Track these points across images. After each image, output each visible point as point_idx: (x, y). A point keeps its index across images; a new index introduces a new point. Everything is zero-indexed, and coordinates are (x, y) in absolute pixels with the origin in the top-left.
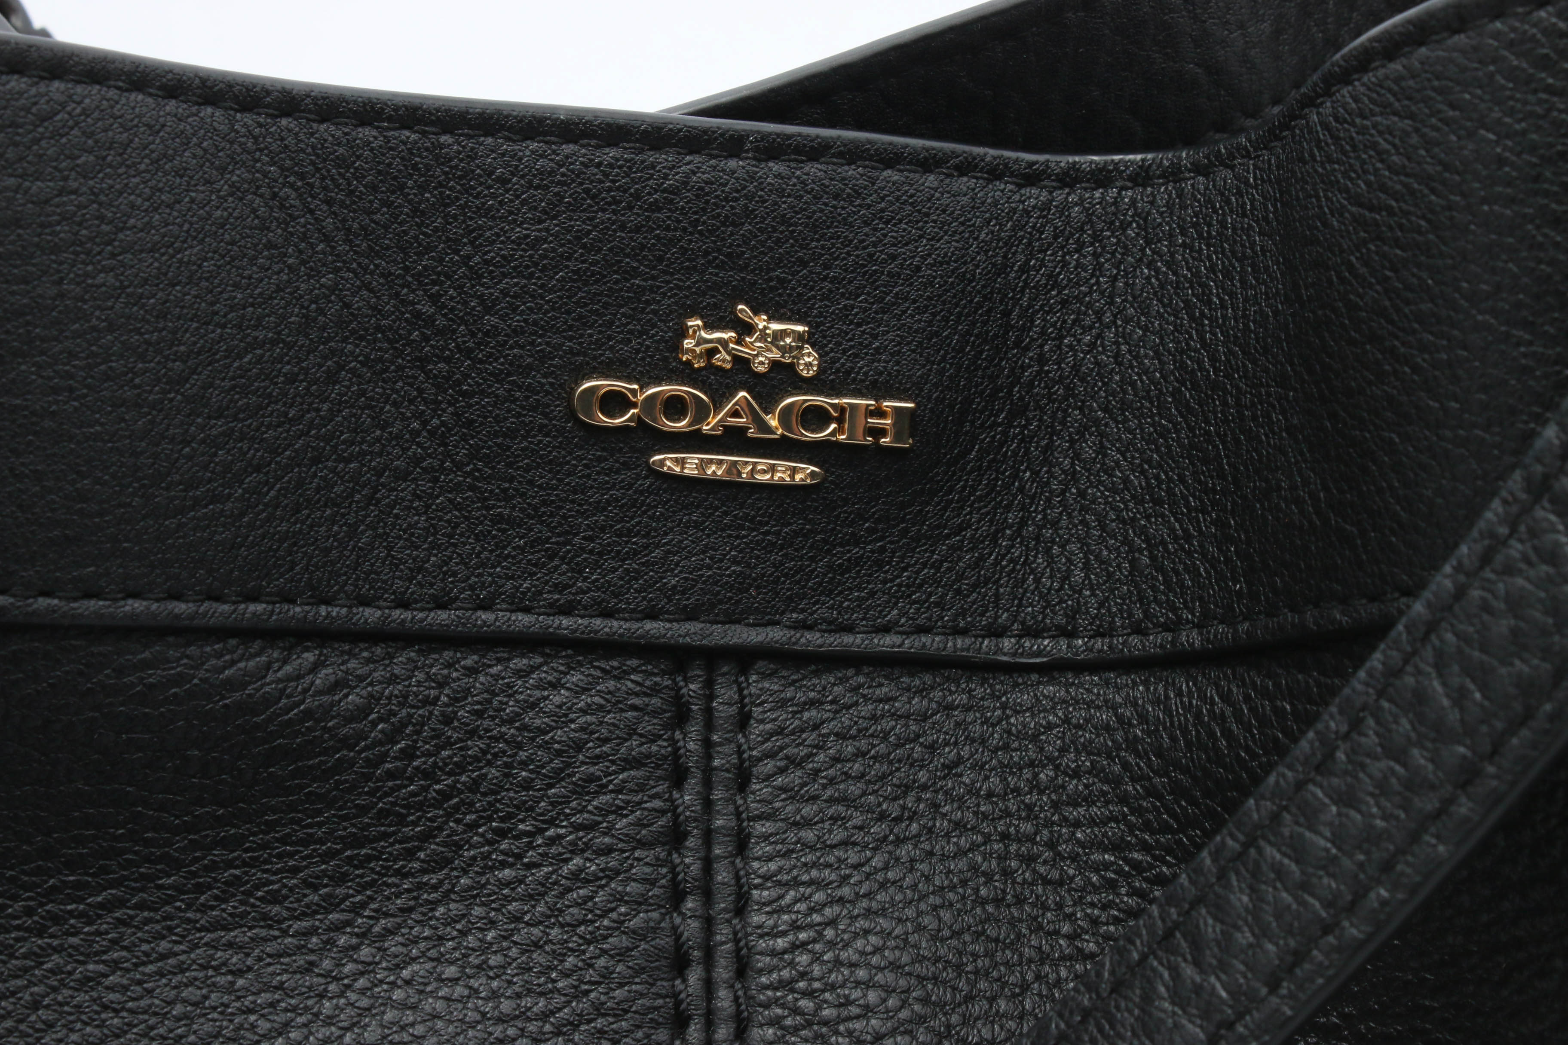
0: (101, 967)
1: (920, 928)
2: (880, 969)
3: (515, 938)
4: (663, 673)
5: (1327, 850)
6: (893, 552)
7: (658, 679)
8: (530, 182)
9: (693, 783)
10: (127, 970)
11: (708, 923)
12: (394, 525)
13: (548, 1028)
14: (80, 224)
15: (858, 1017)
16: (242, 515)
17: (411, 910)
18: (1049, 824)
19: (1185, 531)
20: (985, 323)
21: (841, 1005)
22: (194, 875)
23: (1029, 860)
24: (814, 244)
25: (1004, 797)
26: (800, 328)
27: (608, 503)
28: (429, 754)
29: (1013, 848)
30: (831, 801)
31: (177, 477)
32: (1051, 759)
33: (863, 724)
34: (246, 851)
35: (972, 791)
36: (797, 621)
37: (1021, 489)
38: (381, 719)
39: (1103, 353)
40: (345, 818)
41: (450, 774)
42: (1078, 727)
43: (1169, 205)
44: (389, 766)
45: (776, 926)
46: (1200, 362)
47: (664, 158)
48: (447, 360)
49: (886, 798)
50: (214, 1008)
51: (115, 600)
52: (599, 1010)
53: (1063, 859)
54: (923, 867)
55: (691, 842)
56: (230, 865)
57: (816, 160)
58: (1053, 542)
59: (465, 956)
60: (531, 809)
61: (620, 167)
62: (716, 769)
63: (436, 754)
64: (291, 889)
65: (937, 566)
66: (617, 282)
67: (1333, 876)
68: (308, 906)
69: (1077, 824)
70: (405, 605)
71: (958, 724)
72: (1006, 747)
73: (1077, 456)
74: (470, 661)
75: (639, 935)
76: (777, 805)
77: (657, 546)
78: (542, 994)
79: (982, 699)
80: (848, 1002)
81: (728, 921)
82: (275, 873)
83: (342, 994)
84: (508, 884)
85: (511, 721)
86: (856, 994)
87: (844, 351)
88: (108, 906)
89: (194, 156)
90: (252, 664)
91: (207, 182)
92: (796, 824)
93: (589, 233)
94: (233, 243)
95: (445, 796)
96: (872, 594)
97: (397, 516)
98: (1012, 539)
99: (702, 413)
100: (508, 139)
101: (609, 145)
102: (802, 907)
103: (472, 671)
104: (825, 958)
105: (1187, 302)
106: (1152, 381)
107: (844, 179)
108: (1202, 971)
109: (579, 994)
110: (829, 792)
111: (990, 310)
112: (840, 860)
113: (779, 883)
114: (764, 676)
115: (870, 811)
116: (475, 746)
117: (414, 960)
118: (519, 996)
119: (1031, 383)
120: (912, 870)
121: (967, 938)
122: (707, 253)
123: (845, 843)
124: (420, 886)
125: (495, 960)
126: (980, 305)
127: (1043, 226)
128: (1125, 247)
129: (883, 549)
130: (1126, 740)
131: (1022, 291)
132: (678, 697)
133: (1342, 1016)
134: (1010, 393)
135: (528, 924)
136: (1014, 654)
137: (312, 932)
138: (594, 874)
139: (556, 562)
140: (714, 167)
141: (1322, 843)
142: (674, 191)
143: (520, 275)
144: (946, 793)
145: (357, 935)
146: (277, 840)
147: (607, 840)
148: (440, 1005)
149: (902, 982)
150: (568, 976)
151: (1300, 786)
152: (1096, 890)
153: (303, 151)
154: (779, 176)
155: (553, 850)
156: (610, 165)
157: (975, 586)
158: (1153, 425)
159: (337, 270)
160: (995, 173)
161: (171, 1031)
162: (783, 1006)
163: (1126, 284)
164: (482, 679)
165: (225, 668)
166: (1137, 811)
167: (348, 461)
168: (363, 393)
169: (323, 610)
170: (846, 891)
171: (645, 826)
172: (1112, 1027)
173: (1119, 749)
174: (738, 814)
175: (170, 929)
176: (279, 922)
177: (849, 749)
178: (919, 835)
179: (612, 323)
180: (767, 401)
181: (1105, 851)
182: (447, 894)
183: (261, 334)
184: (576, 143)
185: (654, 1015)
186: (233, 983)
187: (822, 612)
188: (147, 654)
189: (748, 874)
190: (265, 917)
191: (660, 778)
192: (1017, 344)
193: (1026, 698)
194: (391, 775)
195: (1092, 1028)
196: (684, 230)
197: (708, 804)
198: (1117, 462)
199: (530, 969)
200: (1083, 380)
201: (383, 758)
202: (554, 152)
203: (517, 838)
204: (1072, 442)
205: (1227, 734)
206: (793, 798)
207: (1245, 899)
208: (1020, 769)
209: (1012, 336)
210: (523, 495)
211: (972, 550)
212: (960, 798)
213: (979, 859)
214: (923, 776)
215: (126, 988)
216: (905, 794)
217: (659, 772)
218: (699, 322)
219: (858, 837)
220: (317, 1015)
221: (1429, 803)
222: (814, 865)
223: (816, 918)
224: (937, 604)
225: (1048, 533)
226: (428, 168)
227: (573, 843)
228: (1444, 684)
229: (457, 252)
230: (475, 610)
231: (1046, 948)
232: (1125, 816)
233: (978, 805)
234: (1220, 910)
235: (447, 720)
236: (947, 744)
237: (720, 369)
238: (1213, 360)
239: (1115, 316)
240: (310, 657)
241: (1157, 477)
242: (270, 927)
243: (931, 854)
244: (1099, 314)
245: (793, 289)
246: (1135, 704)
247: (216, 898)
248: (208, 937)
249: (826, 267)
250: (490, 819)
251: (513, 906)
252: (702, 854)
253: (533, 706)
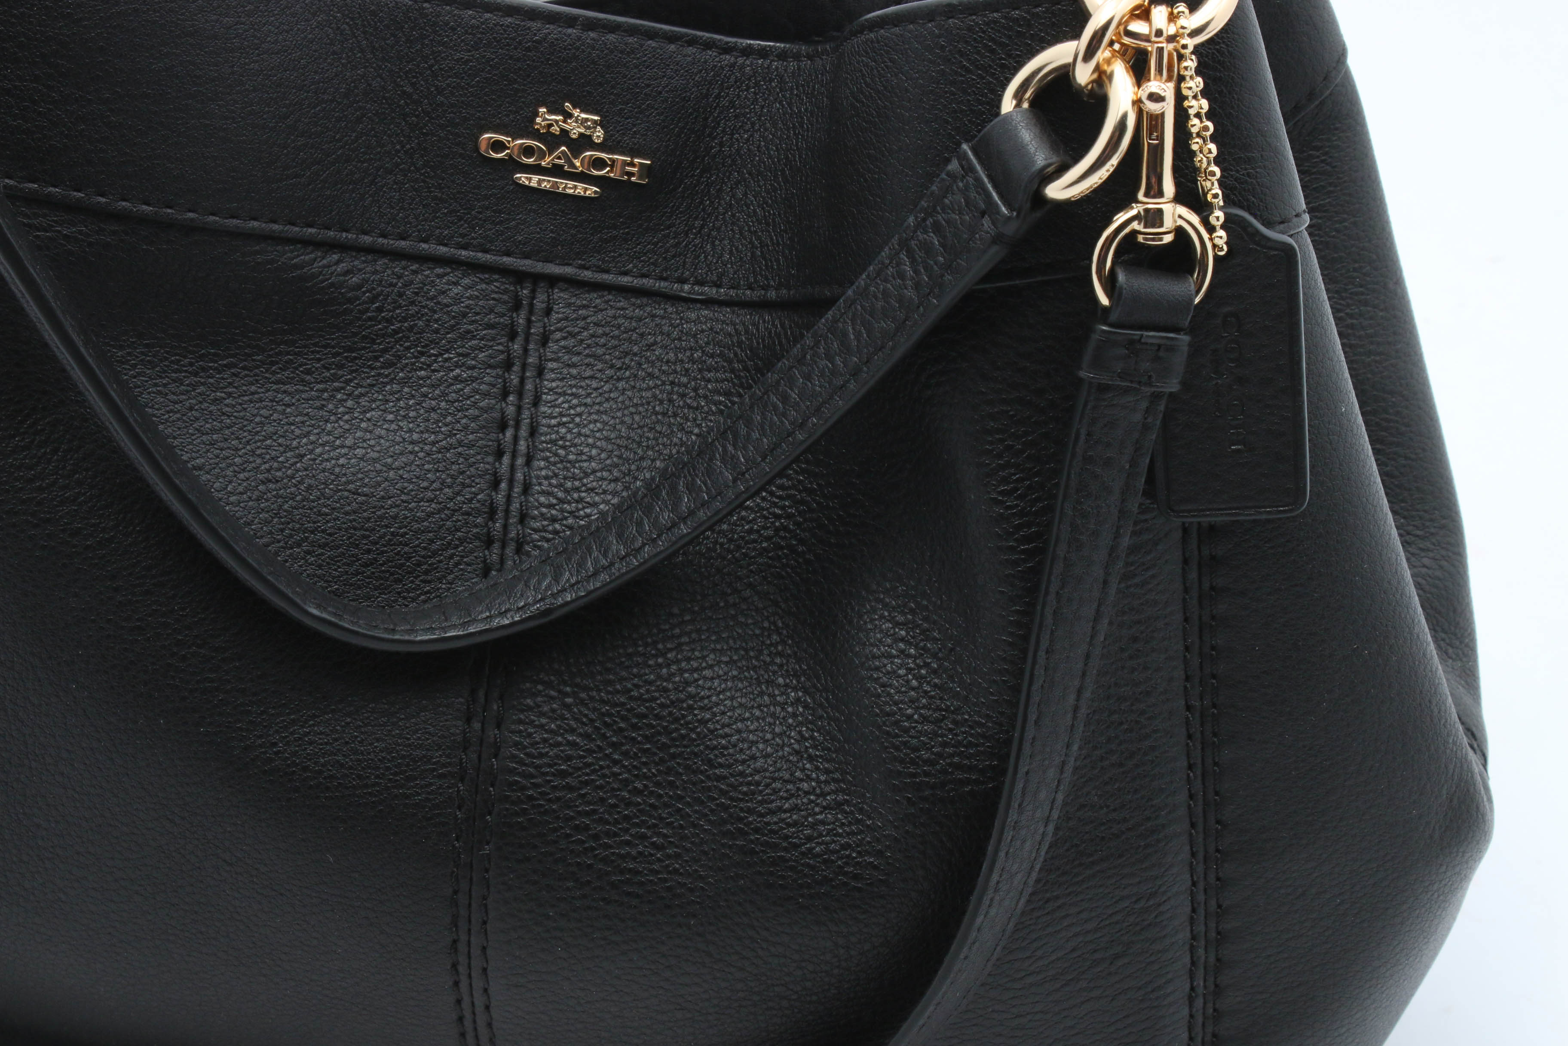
0: (223, 395)
1: (623, 422)
2: (600, 439)
3: (424, 405)
4: (510, 283)
5: (795, 399)
6: (634, 235)
7: (507, 286)
8: (466, 31)
9: (520, 340)
10: (235, 398)
11: (519, 409)
12: (383, 196)
13: (434, 449)
14: (244, 39)
15: (585, 461)
16: (309, 184)
17: (373, 385)
18: (695, 379)
19: (778, 241)
20: (693, 123)
21: (578, 454)
22: (271, 356)
23: (683, 396)
24: (607, 76)
25: (675, 363)
26: (596, 118)
27: (491, 195)
28: (389, 311)
29: (676, 389)
30: (587, 356)
31: (279, 164)
32: (701, 347)
33: (609, 319)
34: (297, 347)
35: (659, 359)
36: (581, 265)
37: (703, 210)
38: (368, 291)
39: (752, 144)
40: (346, 337)
41: (400, 321)
42: (717, 333)
43: (793, 73)
44: (369, 314)
45: (552, 413)
46: (794, 157)
47: (535, 25)
48: (417, 116)
49: (615, 357)
50: (275, 421)
51: (245, 220)
52: (460, 443)
53: (700, 397)
54: (629, 393)
55: (515, 368)
56: (288, 353)
57: (613, 33)
58: (716, 238)
59: (398, 410)
60: (438, 343)
61: (513, 28)
62: (532, 334)
63: (394, 311)
64: (317, 369)
65: (656, 244)
66: (505, 85)
67: (796, 411)
68: (324, 378)
69: (709, 381)
70: (384, 236)
71: (657, 325)
72: (680, 339)
73: (733, 196)
74: (414, 267)
75: (484, 410)
76: (560, 355)
77: (514, 220)
78: (433, 433)
79: (671, 313)
80: (582, 453)
81: (529, 409)
82: (309, 360)
83: (337, 422)
84: (422, 379)
85: (432, 299)
86: (586, 450)
87: (618, 131)
88: (229, 366)
89: (301, 8)
90: (307, 257)
91: (306, 20)
92: (568, 365)
93: (494, 59)
94: (315, 51)
95: (396, 332)
96: (620, 255)
97: (385, 192)
98: (696, 234)
99: (542, 156)
100: (457, 8)
101: (508, 16)
102: (566, 405)
103: (415, 272)
104: (574, 431)
105: (794, 125)
106: (773, 162)
107: (626, 44)
108: (735, 449)
109: (451, 435)
110: (587, 351)
111: (696, 117)
112: (588, 386)
113: (556, 393)
114: (562, 290)
115: (606, 363)
116: (413, 309)
117: (373, 409)
118: (422, 432)
119: (715, 155)
120: (623, 394)
121: (646, 429)
122: (552, 75)
123: (592, 377)
124: (379, 375)
125: (412, 414)
126: (691, 114)
127: (730, 75)
128: (770, 91)
129: (628, 233)
130: (738, 342)
131: (716, 107)
132: (517, 296)
133: (818, 484)
134: (703, 160)
135: (430, 399)
136: (689, 293)
137: (325, 390)
138: (465, 379)
139: (462, 222)
140: (560, 32)
141: (794, 395)
142: (539, 42)
143: (457, 77)
144: (646, 358)
145: (347, 395)
146: (312, 344)
147: (473, 362)
148: (383, 432)
149: (610, 447)
150: (447, 425)
151: (791, 368)
152: (714, 414)
153: (354, 6)
154: (593, 39)
155: (447, 364)
156: (508, 26)
157: (674, 256)
158: (770, 185)
159: (365, 67)
160: (709, 45)
161: (254, 428)
162: (550, 452)
163: (768, 111)
164: (420, 277)
165: (294, 258)
166: (738, 377)
167: (363, 162)
168: (373, 129)
169: (344, 235)
170: (589, 400)
171: (493, 358)
172: (694, 471)
173: (733, 345)
174: (540, 358)
175: (257, 380)
176: (310, 384)
177: (600, 331)
178: (629, 378)
179: (501, 105)
180: (576, 153)
181: (721, 395)
182: (392, 379)
183: (326, 97)
184: (491, 13)
185: (487, 449)
186: (284, 410)
187: (594, 261)
188: (257, 248)
189: (541, 387)
190: (303, 380)
191: (503, 335)
192: (710, 135)
193: (693, 316)
194: (370, 319)
195: (686, 471)
196: (542, 62)
197: (526, 351)
198: (752, 202)
199: (429, 420)
200: (741, 157)
201: (367, 310)
202: (480, 17)
203: (430, 356)
204: (732, 188)
205: (780, 343)
206: (568, 352)
207: (759, 418)
208: (685, 351)
209: (708, 131)
210: (449, 187)
211: (674, 238)
212: (653, 362)
213: (658, 392)
214: (636, 349)
215: (234, 406)
216: (625, 357)
217: (503, 332)
218: (545, 110)
219: (599, 375)
220: (323, 430)
221: (839, 381)
222: (575, 386)
223: (572, 412)
224: (653, 264)
225: (714, 233)
226: (416, 19)
227: (456, 362)
228: (853, 329)
229: (426, 63)
230: (419, 242)
231: (684, 439)
232: (732, 379)
233: (661, 366)
234: (749, 423)
235: (400, 295)
236: (650, 334)
237: (554, 134)
238: (800, 157)
239: (760, 126)
240: (336, 257)
241: (769, 212)
242: (305, 386)
243: (634, 387)
244: (753, 124)
245: (595, 97)
246: (744, 324)
247: (280, 369)
248: (275, 387)
249: (613, 87)
250: (417, 346)
251: (424, 389)
252: (520, 374)
253: (444, 293)
